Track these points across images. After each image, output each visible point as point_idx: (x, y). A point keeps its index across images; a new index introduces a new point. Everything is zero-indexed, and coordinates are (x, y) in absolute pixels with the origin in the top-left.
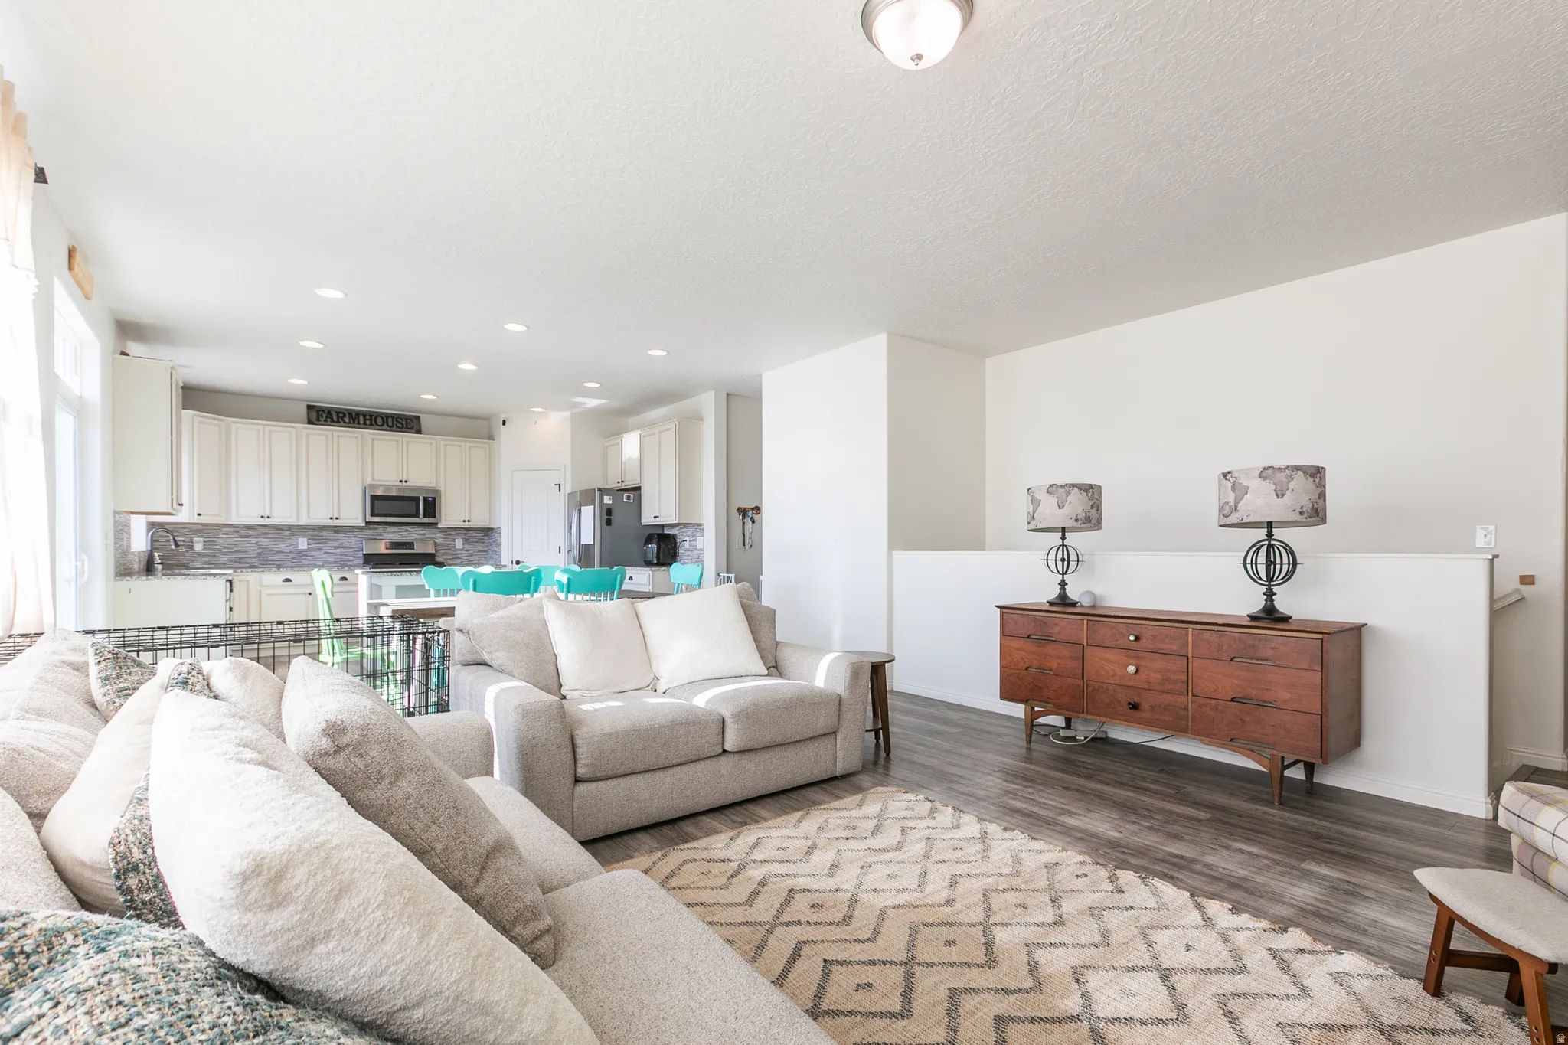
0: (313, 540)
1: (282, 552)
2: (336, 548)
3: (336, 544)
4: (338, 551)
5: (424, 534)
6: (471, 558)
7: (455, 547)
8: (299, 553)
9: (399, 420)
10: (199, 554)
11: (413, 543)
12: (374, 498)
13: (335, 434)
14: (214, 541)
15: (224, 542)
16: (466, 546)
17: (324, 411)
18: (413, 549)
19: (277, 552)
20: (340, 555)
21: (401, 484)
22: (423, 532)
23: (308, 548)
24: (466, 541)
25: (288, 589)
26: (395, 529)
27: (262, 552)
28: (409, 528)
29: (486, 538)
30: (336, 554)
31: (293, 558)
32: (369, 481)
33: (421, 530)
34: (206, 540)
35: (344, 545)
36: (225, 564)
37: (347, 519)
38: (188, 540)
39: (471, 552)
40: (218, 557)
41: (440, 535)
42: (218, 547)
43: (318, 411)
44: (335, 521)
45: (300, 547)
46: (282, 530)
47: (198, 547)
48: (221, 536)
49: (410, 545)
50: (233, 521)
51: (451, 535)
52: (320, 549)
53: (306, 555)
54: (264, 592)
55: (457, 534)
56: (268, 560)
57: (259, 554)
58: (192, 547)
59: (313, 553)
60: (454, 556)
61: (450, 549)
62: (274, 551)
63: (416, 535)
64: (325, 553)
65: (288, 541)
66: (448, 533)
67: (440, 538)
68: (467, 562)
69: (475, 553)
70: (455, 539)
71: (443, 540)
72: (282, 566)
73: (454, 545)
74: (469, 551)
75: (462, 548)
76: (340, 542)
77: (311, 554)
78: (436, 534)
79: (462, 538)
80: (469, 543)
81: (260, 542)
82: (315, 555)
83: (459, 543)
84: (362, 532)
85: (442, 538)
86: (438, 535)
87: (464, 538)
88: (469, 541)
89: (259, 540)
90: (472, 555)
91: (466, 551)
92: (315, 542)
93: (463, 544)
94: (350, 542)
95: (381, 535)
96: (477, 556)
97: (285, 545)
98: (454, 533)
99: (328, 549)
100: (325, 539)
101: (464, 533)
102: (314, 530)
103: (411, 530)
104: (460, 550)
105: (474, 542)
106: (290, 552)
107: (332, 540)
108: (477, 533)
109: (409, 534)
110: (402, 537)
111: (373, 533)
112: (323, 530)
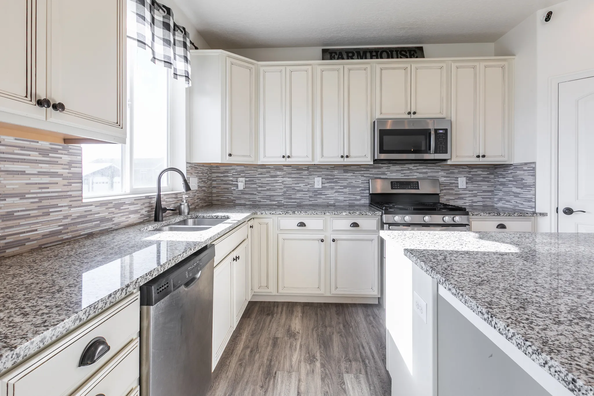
0: (326, 179)
1: (302, 191)
2: (345, 187)
3: (345, 183)
4: (346, 190)
5: (426, 173)
6: (475, 199)
7: (458, 187)
8: (315, 191)
9: (403, 53)
10: (243, 192)
11: (418, 182)
12: (383, 133)
13: (346, 67)
14: (253, 180)
15: (259, 181)
16: (470, 186)
17: (336, 53)
18: (418, 189)
19: (299, 191)
20: (349, 194)
21: (409, 116)
22: (425, 170)
23: (323, 187)
24: (470, 180)
25: (302, 234)
26: (398, 167)
27: (287, 191)
28: (411, 166)
29: (492, 176)
30: (345, 193)
31: (310, 197)
32: (378, 116)
33: (423, 169)
34: (247, 179)
35: (352, 185)
36: (260, 201)
37: (355, 157)
38: (234, 179)
39: (476, 192)
40: (255, 194)
41: (442, 173)
42: (255, 186)
43: (331, 53)
44: (346, 159)
45: (316, 186)
46: (302, 169)
47: (241, 186)
48: (258, 176)
49: (415, 185)
50: (262, 161)
51: (453, 173)
52: (332, 188)
53: (321, 194)
54: (281, 237)
55: (459, 173)
56: (291, 199)
57: (285, 192)
58: (237, 186)
59: (327, 192)
60: (457, 197)
61: (452, 189)
62: (296, 190)
63: (418, 174)
64: (336, 192)
65: (306, 181)
66: (454, 171)
67: (442, 176)
68: (470, 204)
69: (479, 194)
70: (458, 178)
71: (445, 179)
72: (302, 204)
73: (457, 185)
74: (472, 191)
75: (465, 187)
76: (349, 181)
77: (324, 193)
78: (438, 172)
79: (465, 177)
80: (472, 182)
81: (285, 181)
82: (328, 194)
83: (462, 182)
84: (369, 171)
85: (445, 177)
86: (440, 173)
87: (467, 177)
88: (472, 180)
89: (284, 179)
90: (476, 196)
91: (470, 191)
92: (328, 181)
93: (467, 183)
94: (359, 181)
95: (386, 174)
96: (481, 197)
97: (304, 184)
98: (456, 171)
99: (339, 189)
100: (336, 178)
101: (467, 171)
102: (327, 169)
103: (413, 168)
104: (463, 190)
105: (479, 181)
106: (308, 191)
107: (342, 179)
108: (481, 171)
109: (411, 173)
110: (405, 176)
111: (378, 171)
112: (334, 170)
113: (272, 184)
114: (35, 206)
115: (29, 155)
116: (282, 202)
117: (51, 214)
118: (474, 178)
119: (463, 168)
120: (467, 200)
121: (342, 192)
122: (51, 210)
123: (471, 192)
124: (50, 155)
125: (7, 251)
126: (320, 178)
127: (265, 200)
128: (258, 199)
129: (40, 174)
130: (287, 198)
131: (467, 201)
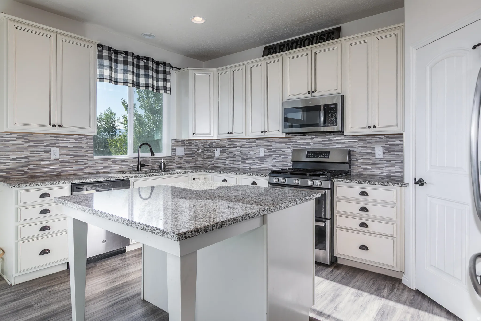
0: (268, 149)
1: (252, 158)
2: (280, 155)
3: (280, 152)
4: (281, 158)
5: (344, 143)
6: (393, 169)
7: (375, 156)
8: (260, 158)
9: (322, 37)
11: (330, 152)
14: (224, 150)
15: (228, 151)
16: (388, 156)
17: (272, 48)
18: (329, 157)
19: (250, 158)
20: (283, 161)
22: (343, 141)
23: (265, 156)
24: (387, 150)
27: (243, 157)
30: (280, 160)
31: (257, 163)
32: (287, 97)
33: (341, 139)
34: (221, 149)
35: (285, 153)
37: (272, 132)
39: (392, 162)
40: (225, 160)
41: (359, 143)
42: (225, 154)
43: (269, 49)
44: (265, 133)
45: (261, 154)
46: (251, 142)
48: (227, 147)
49: (326, 154)
51: (370, 143)
52: (271, 156)
53: (264, 161)
55: (376, 143)
57: (242, 159)
59: (267, 159)
60: (374, 166)
61: (369, 159)
62: (248, 157)
63: (337, 144)
64: (274, 159)
65: (255, 150)
66: (371, 141)
67: (359, 146)
68: (388, 174)
69: (397, 164)
70: (374, 148)
71: (362, 149)
72: (252, 168)
73: (373, 155)
74: (390, 161)
75: (382, 157)
76: (283, 150)
77: (266, 160)
78: (355, 142)
79: (382, 146)
80: (390, 151)
81: (242, 151)
82: (268, 161)
83: (379, 152)
84: (297, 142)
85: (361, 147)
86: (357, 144)
87: (385, 147)
88: (389, 150)
89: (241, 149)
90: (394, 166)
91: (387, 161)
92: (269, 150)
93: (384, 153)
94: (289, 151)
95: (310, 145)
96: (399, 168)
97: (253, 153)
98: (373, 141)
99: (276, 157)
100: (274, 148)
101: (385, 141)
102: (268, 141)
103: (333, 139)
104: (380, 159)
105: (397, 151)
106: (256, 158)
107: (278, 149)
108: (400, 141)
109: (330, 143)
110: (325, 146)
111: (304, 142)
112: (273, 141)
113: (234, 153)
114: (72, 159)
115: (70, 141)
116: (240, 166)
117: (79, 162)
118: (391, 148)
119: (380, 138)
120: (385, 170)
121: (278, 160)
122: (78, 161)
123: (388, 163)
124: (78, 140)
125: (62, 173)
126: (263, 148)
127: (231, 164)
128: (227, 163)
129: (74, 147)
130: (243, 163)
131: (385, 172)
